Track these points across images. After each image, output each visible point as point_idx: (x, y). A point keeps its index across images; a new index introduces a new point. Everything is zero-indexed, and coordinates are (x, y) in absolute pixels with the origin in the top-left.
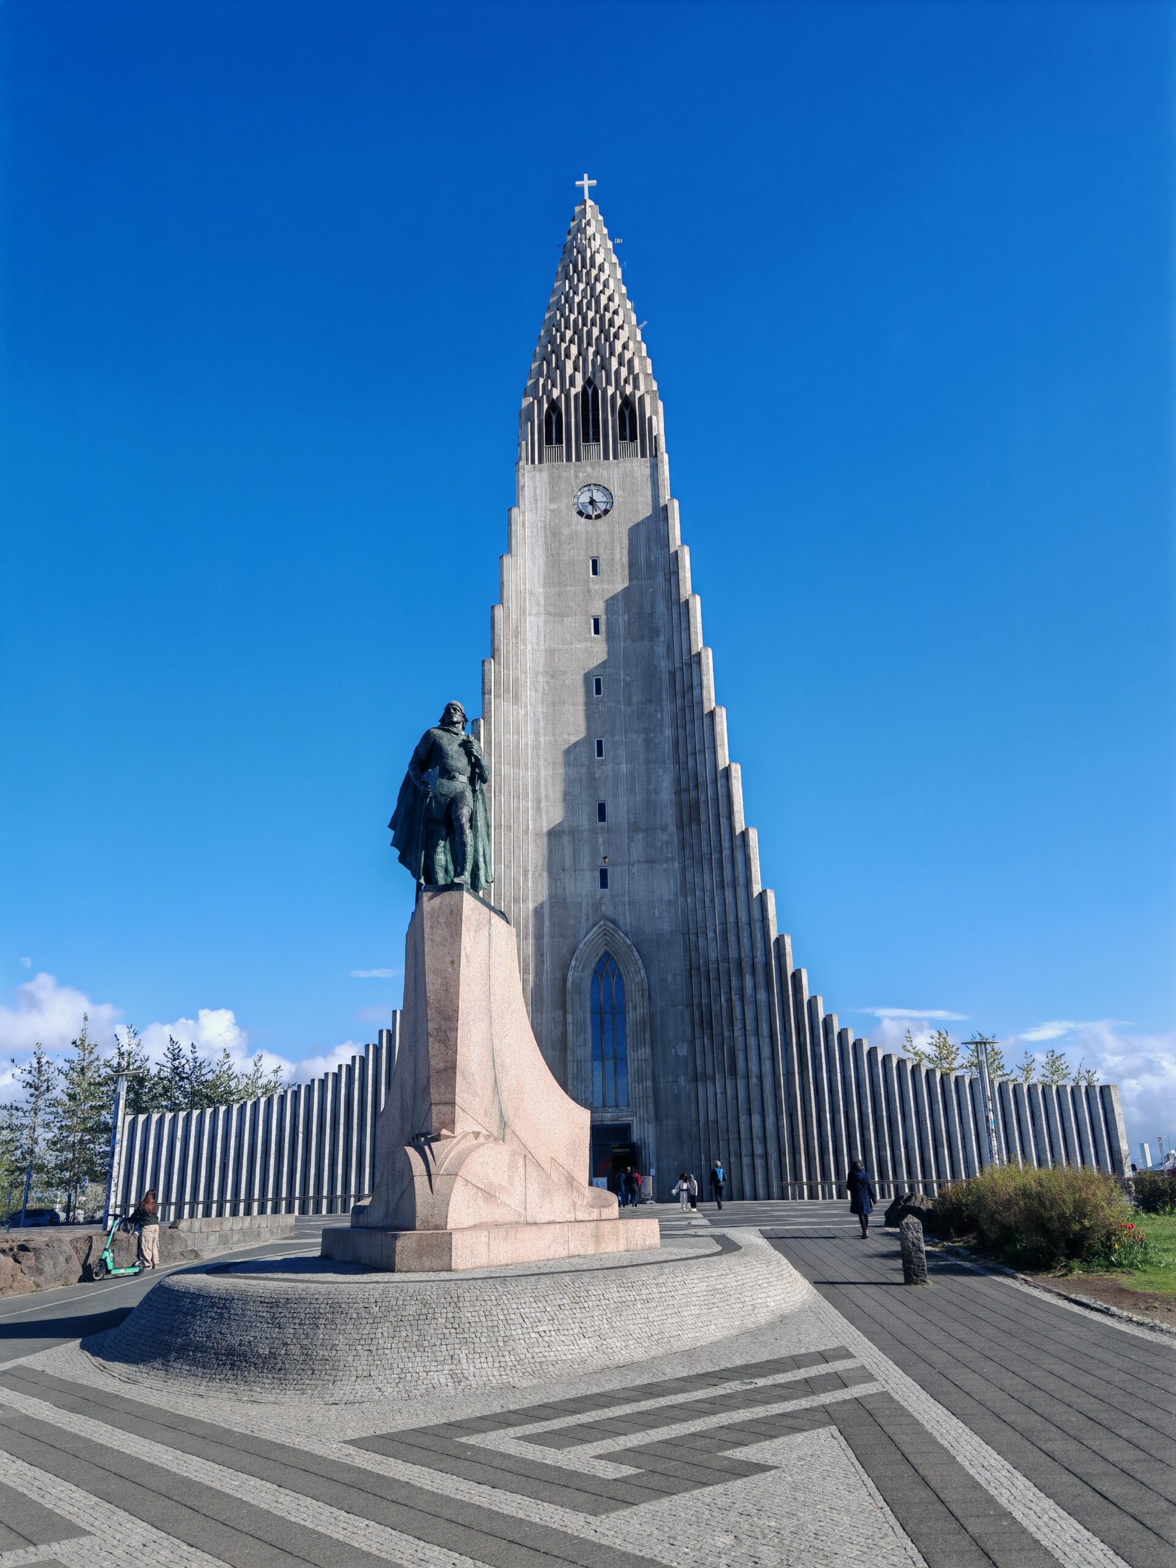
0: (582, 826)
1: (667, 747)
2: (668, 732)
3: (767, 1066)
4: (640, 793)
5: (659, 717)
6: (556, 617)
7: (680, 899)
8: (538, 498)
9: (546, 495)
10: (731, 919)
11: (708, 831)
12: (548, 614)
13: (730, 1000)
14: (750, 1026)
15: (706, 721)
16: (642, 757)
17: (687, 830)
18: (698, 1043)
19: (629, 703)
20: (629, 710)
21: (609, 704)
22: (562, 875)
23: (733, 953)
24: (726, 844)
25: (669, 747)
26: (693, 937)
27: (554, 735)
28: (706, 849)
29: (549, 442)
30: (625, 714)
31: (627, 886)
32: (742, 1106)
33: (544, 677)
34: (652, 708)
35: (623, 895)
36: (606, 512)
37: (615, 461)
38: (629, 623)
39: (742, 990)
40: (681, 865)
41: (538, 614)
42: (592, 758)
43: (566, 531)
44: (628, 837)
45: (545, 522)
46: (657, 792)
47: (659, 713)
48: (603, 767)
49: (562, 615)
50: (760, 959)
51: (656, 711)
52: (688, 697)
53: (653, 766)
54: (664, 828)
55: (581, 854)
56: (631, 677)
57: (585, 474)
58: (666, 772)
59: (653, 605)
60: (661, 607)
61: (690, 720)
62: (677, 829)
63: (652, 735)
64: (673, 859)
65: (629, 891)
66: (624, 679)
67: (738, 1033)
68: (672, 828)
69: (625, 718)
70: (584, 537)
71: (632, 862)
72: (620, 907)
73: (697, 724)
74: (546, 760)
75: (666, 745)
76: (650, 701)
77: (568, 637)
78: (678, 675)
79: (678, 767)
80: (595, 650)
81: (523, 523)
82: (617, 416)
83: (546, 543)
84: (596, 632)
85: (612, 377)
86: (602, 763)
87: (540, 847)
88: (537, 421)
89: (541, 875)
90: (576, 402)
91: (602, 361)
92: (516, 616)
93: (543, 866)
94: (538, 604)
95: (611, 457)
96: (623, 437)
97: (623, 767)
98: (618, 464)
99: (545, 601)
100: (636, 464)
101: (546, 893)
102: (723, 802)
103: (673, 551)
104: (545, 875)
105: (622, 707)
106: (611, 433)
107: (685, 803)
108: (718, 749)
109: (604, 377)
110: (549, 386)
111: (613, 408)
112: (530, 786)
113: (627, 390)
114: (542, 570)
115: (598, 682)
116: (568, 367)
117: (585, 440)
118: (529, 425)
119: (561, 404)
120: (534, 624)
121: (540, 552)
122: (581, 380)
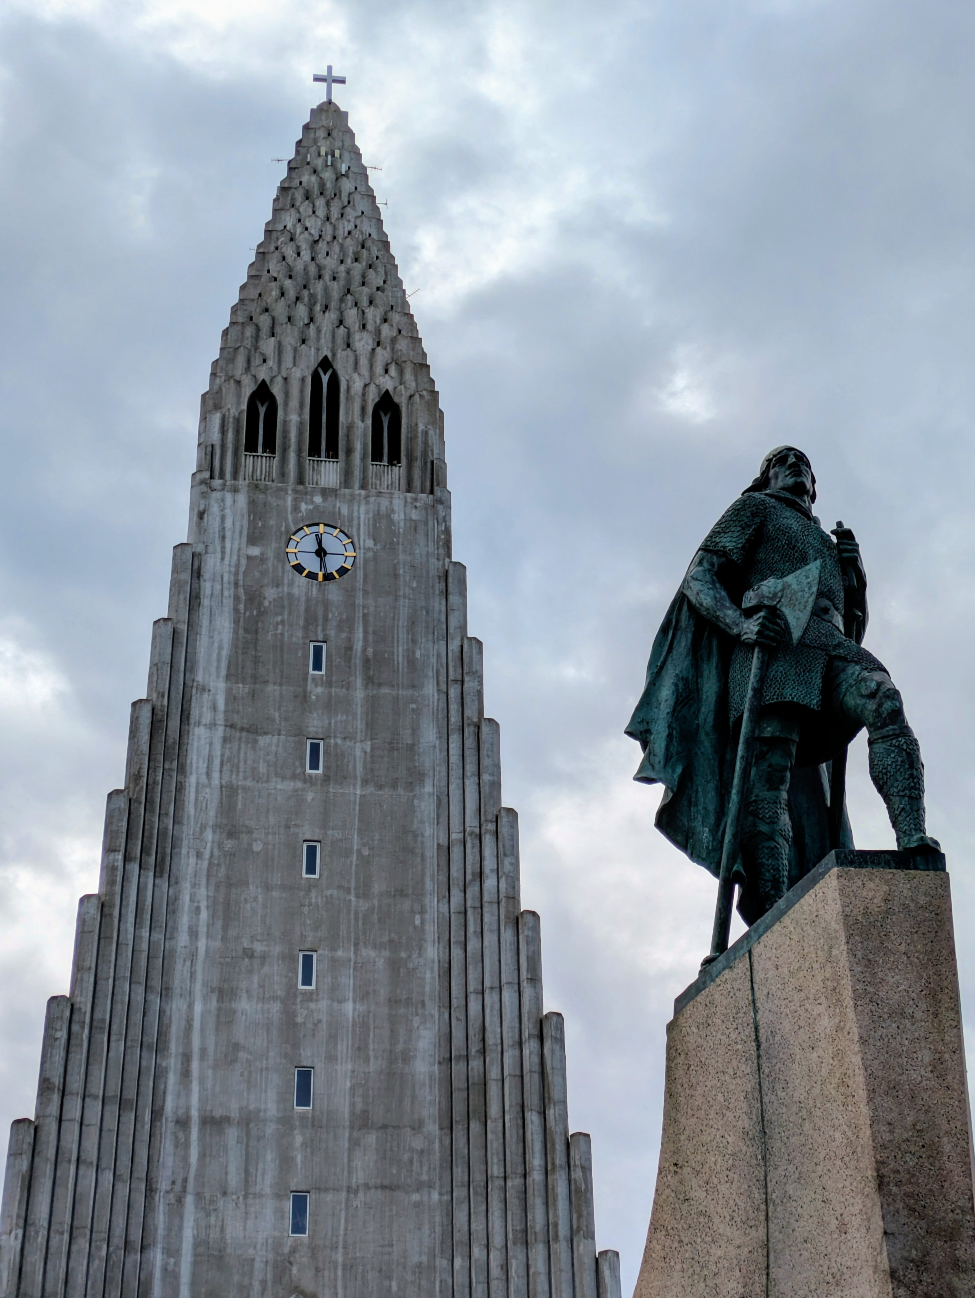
0: (265, 1111)
1: (430, 977)
2: (432, 952)
4: (376, 1057)
5: (418, 922)
6: (244, 734)
7: (442, 1263)
8: (228, 534)
9: (241, 532)
11: (501, 1135)
12: (230, 726)
15: (508, 935)
16: (383, 993)
19: (364, 892)
20: (364, 906)
21: (329, 892)
22: (221, 1203)
24: (536, 1161)
25: (433, 978)
27: (224, 939)
28: (495, 1168)
29: (251, 447)
30: (356, 913)
31: (342, 1233)
33: (214, 832)
34: (406, 905)
35: (334, 1248)
36: (342, 571)
37: (363, 492)
38: (372, 756)
40: (446, 1198)
41: (213, 725)
42: (291, 987)
43: (270, 593)
44: (350, 1139)
45: (236, 574)
46: (407, 1057)
47: (418, 917)
48: (312, 1006)
49: (253, 731)
51: (413, 912)
52: (473, 890)
53: (402, 1011)
54: (417, 1127)
55: (260, 1165)
56: (372, 849)
57: (311, 507)
58: (424, 1023)
59: (415, 730)
60: (429, 735)
61: (475, 932)
62: (441, 1129)
63: (403, 955)
64: (431, 1185)
65: (345, 1242)
66: (359, 851)
68: (432, 1128)
69: (356, 919)
70: (302, 608)
71: (354, 1186)
72: (326, 1273)
73: (490, 939)
74: (205, 984)
75: (428, 975)
76: (401, 893)
77: (262, 768)
78: (456, 852)
79: (446, 1016)
80: (310, 796)
81: (197, 574)
82: (369, 421)
83: (236, 610)
84: (314, 765)
85: (364, 362)
86: (309, 997)
87: (183, 1146)
88: (234, 412)
89: (180, 1201)
90: (302, 391)
91: (349, 335)
92: (174, 723)
93: (185, 1180)
94: (214, 708)
95: (357, 485)
96: (377, 456)
97: (349, 1008)
98: (367, 497)
99: (227, 703)
100: (398, 501)
101: (188, 1234)
102: (532, 1082)
103: (454, 645)
104: (189, 1200)
105: (353, 899)
106: (358, 446)
107: (459, 1083)
108: (527, 992)
109: (352, 359)
110: (257, 360)
111: (363, 409)
112: (174, 1029)
113: (388, 383)
114: (225, 653)
115: (312, 851)
116: (291, 337)
117: (314, 452)
118: (217, 416)
119: (276, 391)
120: (204, 741)
121: (224, 623)
122: (311, 359)
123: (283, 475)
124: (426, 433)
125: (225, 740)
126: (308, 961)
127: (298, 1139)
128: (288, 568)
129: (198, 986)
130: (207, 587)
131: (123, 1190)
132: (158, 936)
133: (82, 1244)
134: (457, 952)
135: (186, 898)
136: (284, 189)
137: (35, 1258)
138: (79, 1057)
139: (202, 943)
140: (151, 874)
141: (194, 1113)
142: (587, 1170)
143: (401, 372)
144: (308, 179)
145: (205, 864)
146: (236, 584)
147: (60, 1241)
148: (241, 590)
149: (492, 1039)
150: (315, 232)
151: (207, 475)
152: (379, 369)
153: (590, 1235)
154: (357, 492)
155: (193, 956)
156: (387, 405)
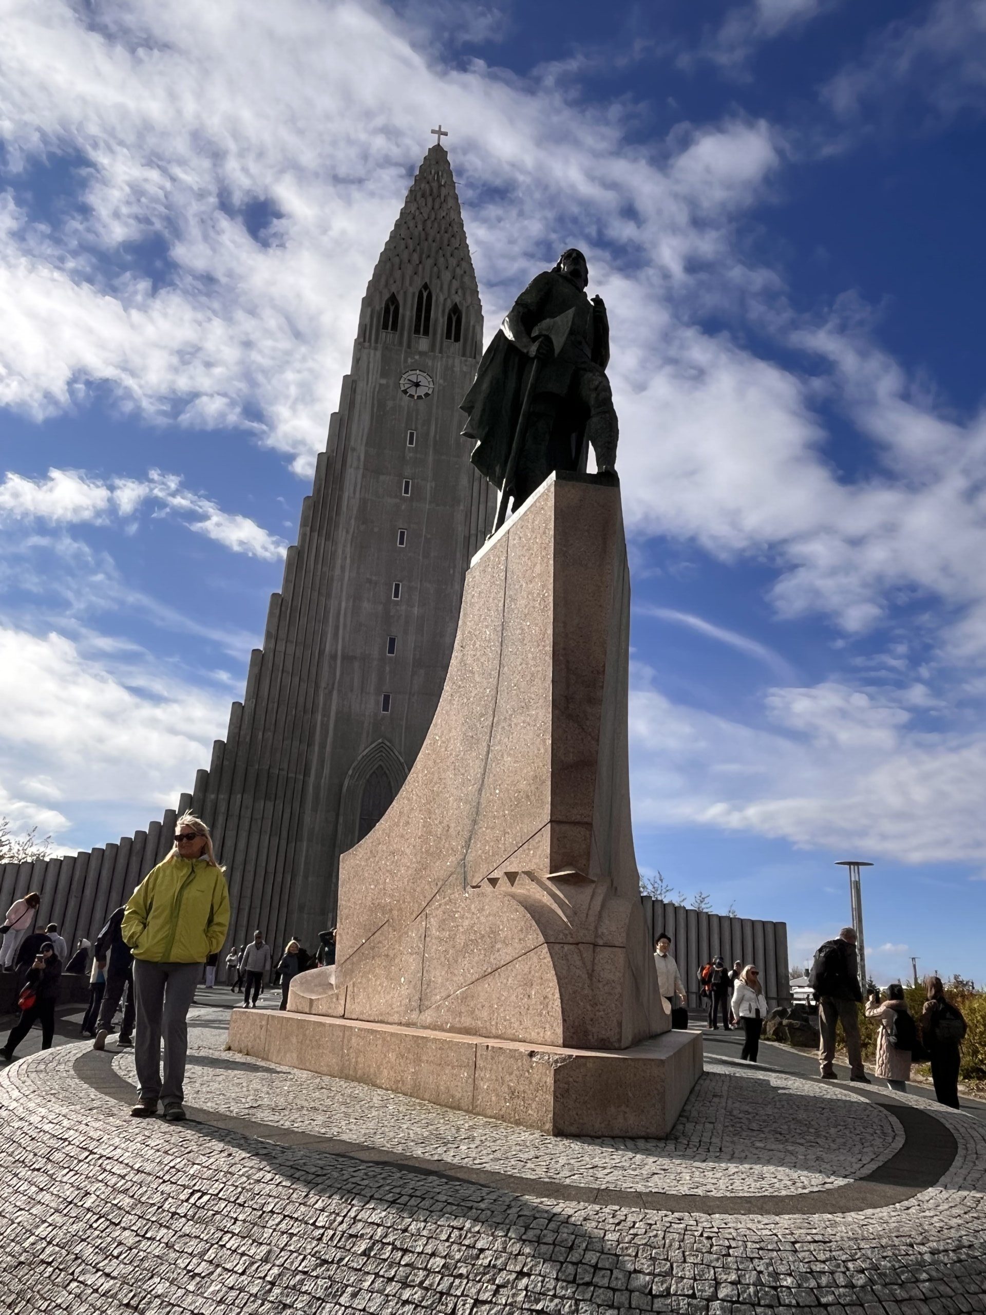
0: (373, 655)
1: (455, 598)
4: (427, 634)
5: (451, 572)
6: (373, 474)
8: (371, 372)
9: (377, 371)
12: (366, 469)
19: (426, 556)
20: (426, 562)
21: (409, 554)
22: (350, 695)
27: (357, 573)
29: (385, 327)
30: (422, 565)
31: (405, 713)
33: (355, 521)
34: (446, 563)
35: (401, 719)
36: (427, 395)
37: (440, 355)
38: (435, 489)
41: (357, 468)
42: (388, 598)
43: (390, 404)
44: (412, 671)
45: (374, 392)
47: (451, 569)
49: (376, 472)
51: (449, 567)
53: (441, 613)
55: (369, 679)
56: (432, 535)
57: (413, 360)
59: (457, 479)
60: (464, 482)
63: (443, 587)
65: (407, 717)
66: (425, 536)
69: (422, 568)
70: (405, 412)
71: (413, 692)
72: (397, 730)
74: (347, 593)
76: (445, 558)
77: (381, 491)
78: (472, 540)
80: (403, 507)
81: (354, 391)
82: (446, 318)
83: (372, 411)
84: (406, 492)
85: (446, 287)
86: (397, 603)
87: (333, 669)
88: (377, 308)
89: (331, 692)
90: (413, 301)
91: (439, 272)
92: (338, 466)
93: (333, 684)
94: (359, 459)
95: (437, 351)
96: (448, 336)
97: (415, 610)
98: (442, 357)
99: (365, 457)
100: (457, 361)
101: (334, 708)
104: (335, 693)
105: (421, 558)
106: (439, 331)
109: (439, 285)
110: (391, 281)
111: (443, 311)
112: (331, 615)
113: (457, 299)
114: (366, 431)
115: (402, 534)
116: (409, 270)
117: (417, 331)
118: (369, 310)
119: (400, 298)
120: (353, 476)
121: (366, 417)
122: (418, 283)
123: (401, 343)
124: (474, 327)
125: (364, 476)
126: (397, 586)
127: (388, 669)
128: (400, 392)
129: (344, 593)
130: (358, 398)
133: (283, 709)
135: (340, 551)
137: (261, 714)
138: (285, 624)
139: (347, 574)
140: (324, 539)
141: (339, 653)
143: (464, 294)
144: (424, 186)
145: (350, 537)
146: (373, 397)
147: (273, 706)
148: (376, 402)
150: (425, 214)
151: (362, 340)
152: (453, 291)
154: (437, 354)
155: (342, 580)
156: (455, 310)
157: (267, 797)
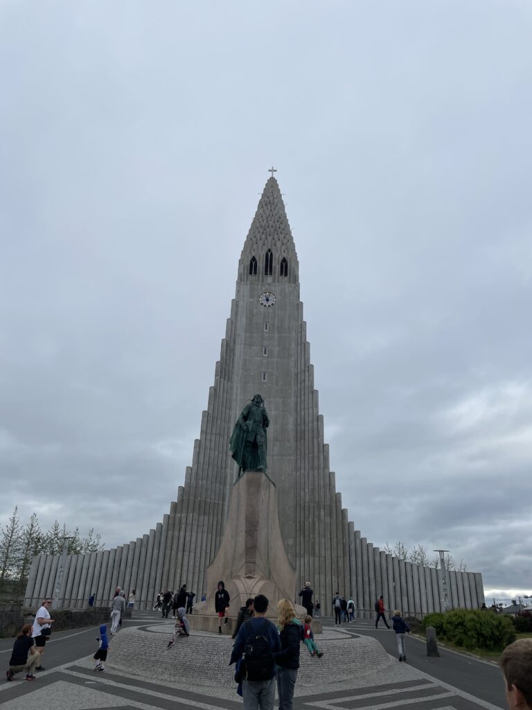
1: (292, 405)
2: (293, 399)
3: (328, 553)
5: (289, 392)
6: (248, 346)
7: (294, 473)
8: (245, 296)
9: (248, 295)
10: (316, 483)
11: (308, 444)
12: (245, 344)
13: (314, 521)
14: (322, 533)
15: (310, 396)
17: (299, 443)
18: (298, 539)
19: (277, 385)
20: (277, 388)
21: (268, 385)
23: (317, 499)
24: (316, 450)
26: (298, 491)
27: (244, 397)
28: (307, 451)
29: (251, 273)
31: (271, 466)
32: (317, 571)
34: (287, 388)
36: (272, 304)
38: (279, 351)
39: (319, 517)
40: (295, 458)
41: (241, 344)
43: (255, 311)
44: (273, 444)
45: (247, 306)
46: (287, 424)
49: (250, 345)
50: (328, 503)
52: (303, 385)
53: (286, 413)
54: (289, 441)
56: (279, 374)
57: (265, 288)
58: (291, 416)
59: (290, 344)
60: (293, 346)
61: (303, 395)
62: (295, 441)
63: (286, 400)
64: (292, 455)
65: (272, 468)
66: (276, 374)
67: (316, 536)
68: (292, 441)
69: (275, 392)
70: (263, 314)
71: (274, 455)
73: (306, 397)
76: (286, 385)
77: (253, 354)
78: (299, 375)
79: (296, 415)
80: (264, 361)
81: (237, 306)
82: (280, 265)
83: (247, 315)
85: (279, 249)
88: (247, 265)
90: (263, 258)
91: (275, 242)
94: (241, 340)
95: (276, 282)
96: (282, 274)
97: (273, 412)
98: (279, 285)
99: (244, 339)
100: (287, 286)
102: (315, 431)
103: (300, 323)
105: (274, 387)
106: (277, 272)
107: (299, 431)
108: (315, 408)
109: (276, 249)
110: (252, 250)
111: (278, 262)
113: (285, 255)
114: (244, 326)
115: (264, 375)
116: (260, 243)
117: (266, 274)
118: (242, 266)
119: (257, 258)
120: (239, 348)
121: (244, 319)
122: (265, 250)
123: (258, 280)
124: (294, 268)
125: (244, 348)
128: (259, 304)
130: (240, 309)
131: (221, 455)
132: (228, 396)
133: (211, 468)
134: (299, 399)
135: (235, 387)
136: (260, 203)
137: (200, 472)
138: (210, 425)
139: (239, 397)
140: (226, 381)
142: (328, 453)
143: (288, 252)
144: (266, 199)
145: (239, 378)
146: (247, 309)
147: (206, 467)
149: (306, 421)
150: (267, 214)
151: (240, 281)
152: (283, 251)
153: (328, 468)
154: (276, 284)
156: (284, 260)
157: (205, 514)
